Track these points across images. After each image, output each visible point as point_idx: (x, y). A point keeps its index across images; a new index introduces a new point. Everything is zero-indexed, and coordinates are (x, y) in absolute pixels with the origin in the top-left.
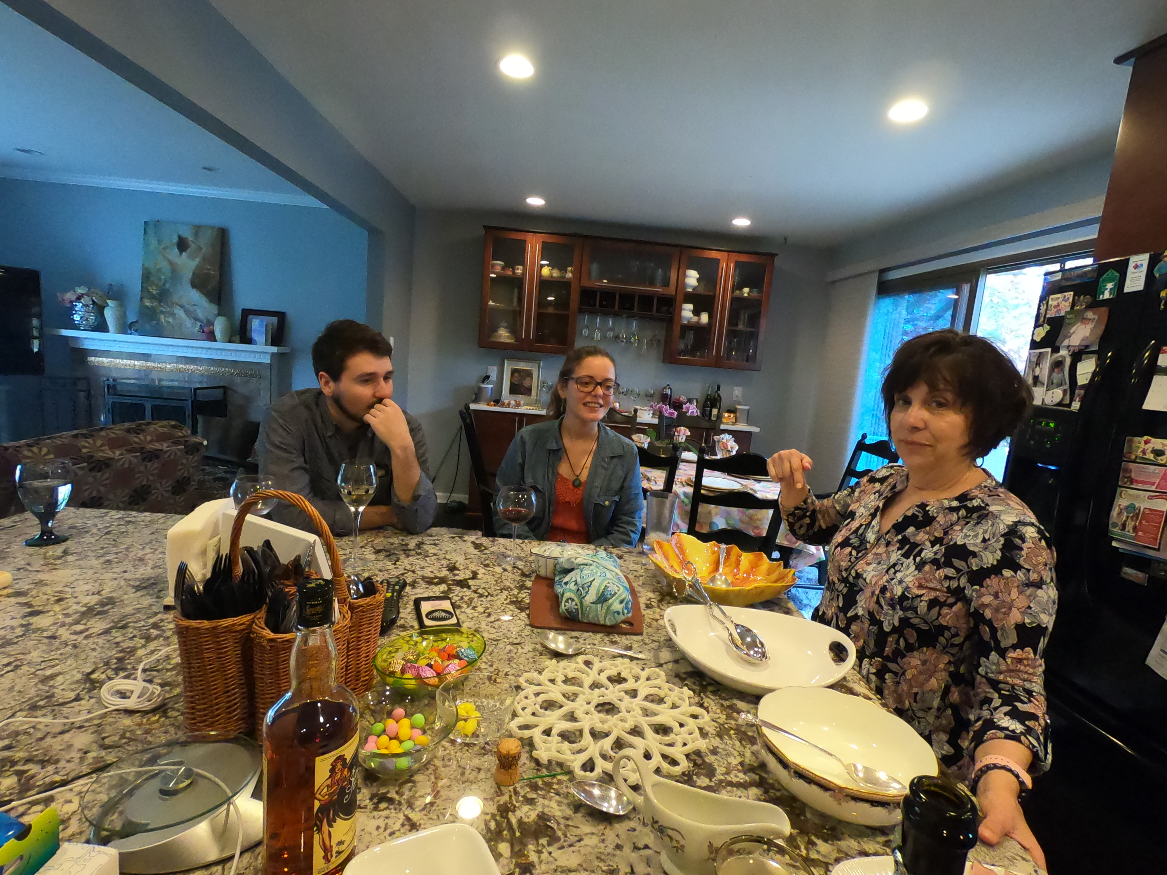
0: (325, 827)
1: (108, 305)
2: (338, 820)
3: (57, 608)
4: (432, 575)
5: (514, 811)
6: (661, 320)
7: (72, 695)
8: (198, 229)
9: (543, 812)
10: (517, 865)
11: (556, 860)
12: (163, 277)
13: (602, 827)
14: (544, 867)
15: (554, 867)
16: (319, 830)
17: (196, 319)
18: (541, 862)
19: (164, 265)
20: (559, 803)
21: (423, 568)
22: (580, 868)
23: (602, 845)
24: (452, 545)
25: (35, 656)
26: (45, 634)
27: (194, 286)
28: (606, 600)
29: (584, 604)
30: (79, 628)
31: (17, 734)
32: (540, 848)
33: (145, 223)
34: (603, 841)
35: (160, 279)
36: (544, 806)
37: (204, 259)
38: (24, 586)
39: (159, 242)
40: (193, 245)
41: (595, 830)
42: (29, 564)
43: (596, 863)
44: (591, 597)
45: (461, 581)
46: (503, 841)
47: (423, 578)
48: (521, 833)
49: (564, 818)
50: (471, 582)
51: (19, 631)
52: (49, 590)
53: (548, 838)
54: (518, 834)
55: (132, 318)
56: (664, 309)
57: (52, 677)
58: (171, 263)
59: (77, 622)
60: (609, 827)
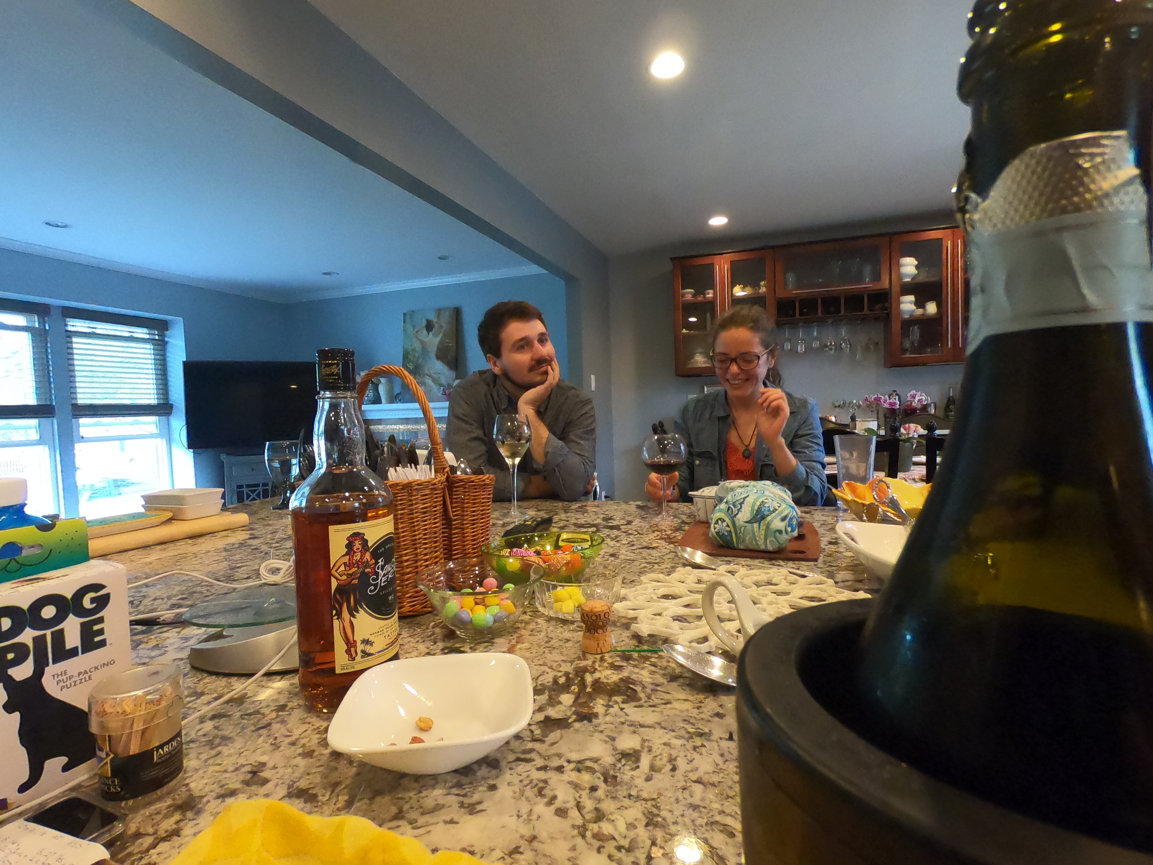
0: (345, 614)
1: (381, 382)
2: (361, 611)
3: (269, 536)
4: (585, 523)
5: (594, 672)
6: (876, 319)
7: (246, 576)
8: (439, 312)
9: (628, 677)
10: (575, 713)
11: (627, 715)
12: (417, 355)
13: (701, 697)
14: (608, 718)
15: (622, 720)
16: (339, 615)
17: (441, 385)
18: (606, 715)
19: (417, 346)
20: (652, 673)
21: (577, 519)
22: (657, 726)
23: (696, 711)
24: (616, 507)
25: (237, 557)
26: (252, 547)
27: (438, 358)
28: (763, 518)
29: (737, 524)
30: (277, 545)
31: (195, 592)
32: (611, 703)
33: (404, 314)
34: (699, 708)
35: (414, 356)
36: (632, 672)
37: (444, 335)
38: (256, 526)
39: (414, 327)
40: (436, 325)
41: (690, 698)
42: (267, 517)
43: (682, 725)
44: (744, 515)
45: (613, 526)
46: (568, 693)
47: (575, 525)
48: (593, 690)
49: (652, 684)
50: (622, 527)
51: (236, 546)
52: (270, 528)
53: (625, 697)
54: (589, 690)
55: (397, 391)
56: (878, 306)
57: (238, 567)
58: (422, 343)
59: (277, 542)
60: (711, 698)
